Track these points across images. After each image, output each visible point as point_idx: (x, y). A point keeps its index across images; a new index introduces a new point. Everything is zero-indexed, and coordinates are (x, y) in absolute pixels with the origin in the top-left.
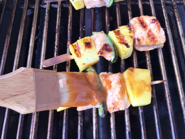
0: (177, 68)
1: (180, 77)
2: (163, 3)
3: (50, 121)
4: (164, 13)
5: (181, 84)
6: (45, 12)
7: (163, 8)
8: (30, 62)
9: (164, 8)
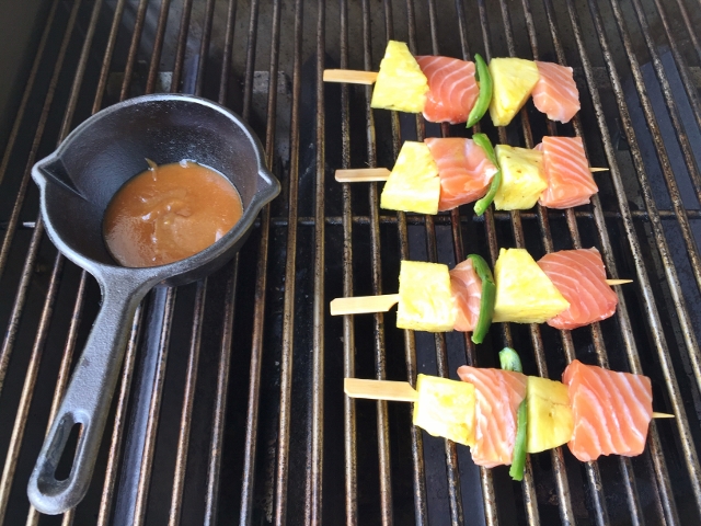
0: (673, 382)
1: (682, 405)
2: (627, 218)
3: (384, 510)
4: (632, 244)
5: (686, 421)
6: (343, 240)
7: (628, 231)
8: (319, 365)
9: (631, 231)
